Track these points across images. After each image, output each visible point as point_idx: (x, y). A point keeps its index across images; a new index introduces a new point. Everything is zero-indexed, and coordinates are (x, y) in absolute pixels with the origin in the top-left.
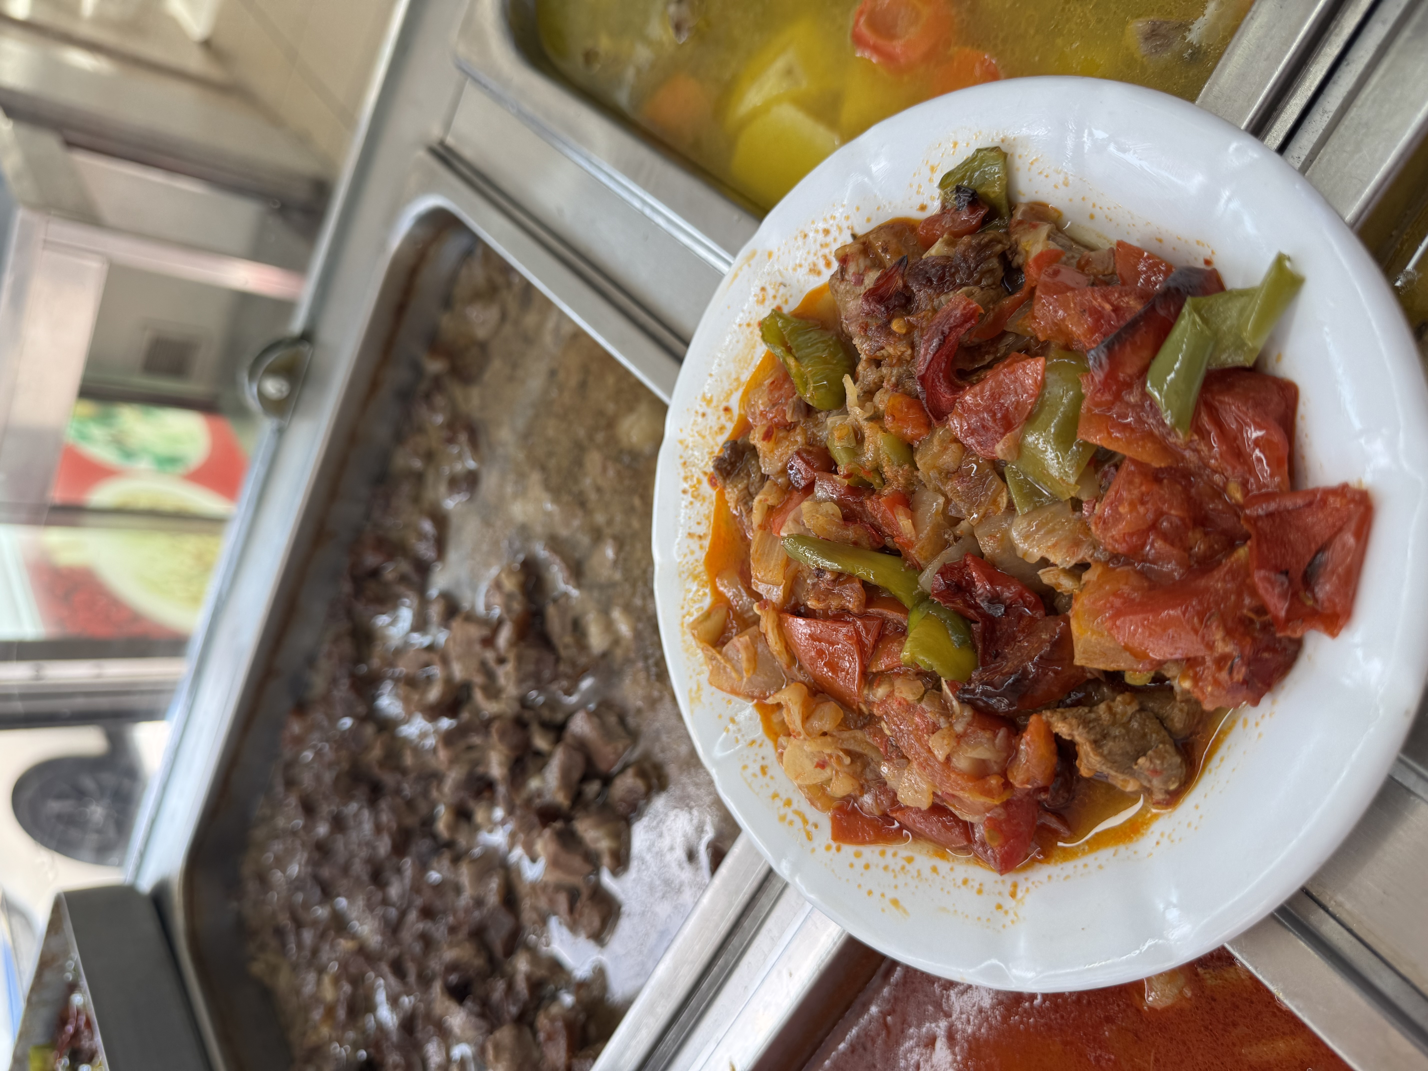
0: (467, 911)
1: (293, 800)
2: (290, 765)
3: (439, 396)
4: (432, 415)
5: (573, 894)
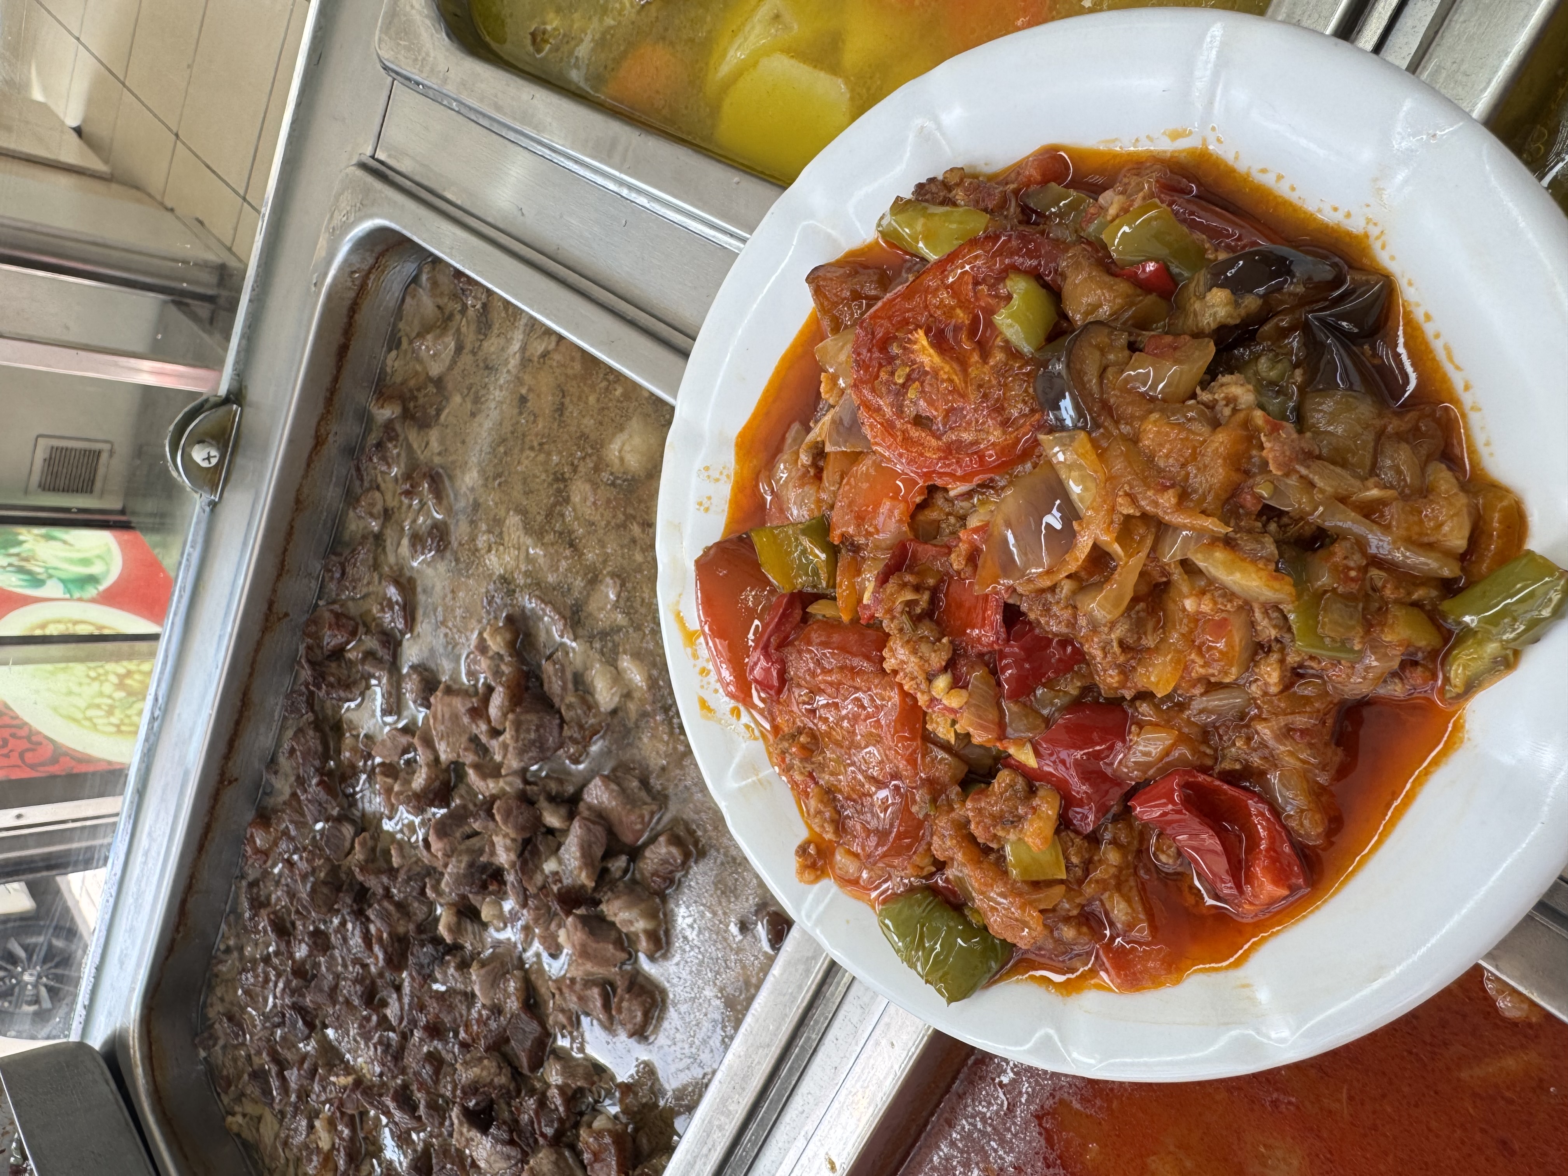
0: (482, 1023)
2: (253, 885)
3: (390, 445)
4: (384, 468)
5: (607, 989)
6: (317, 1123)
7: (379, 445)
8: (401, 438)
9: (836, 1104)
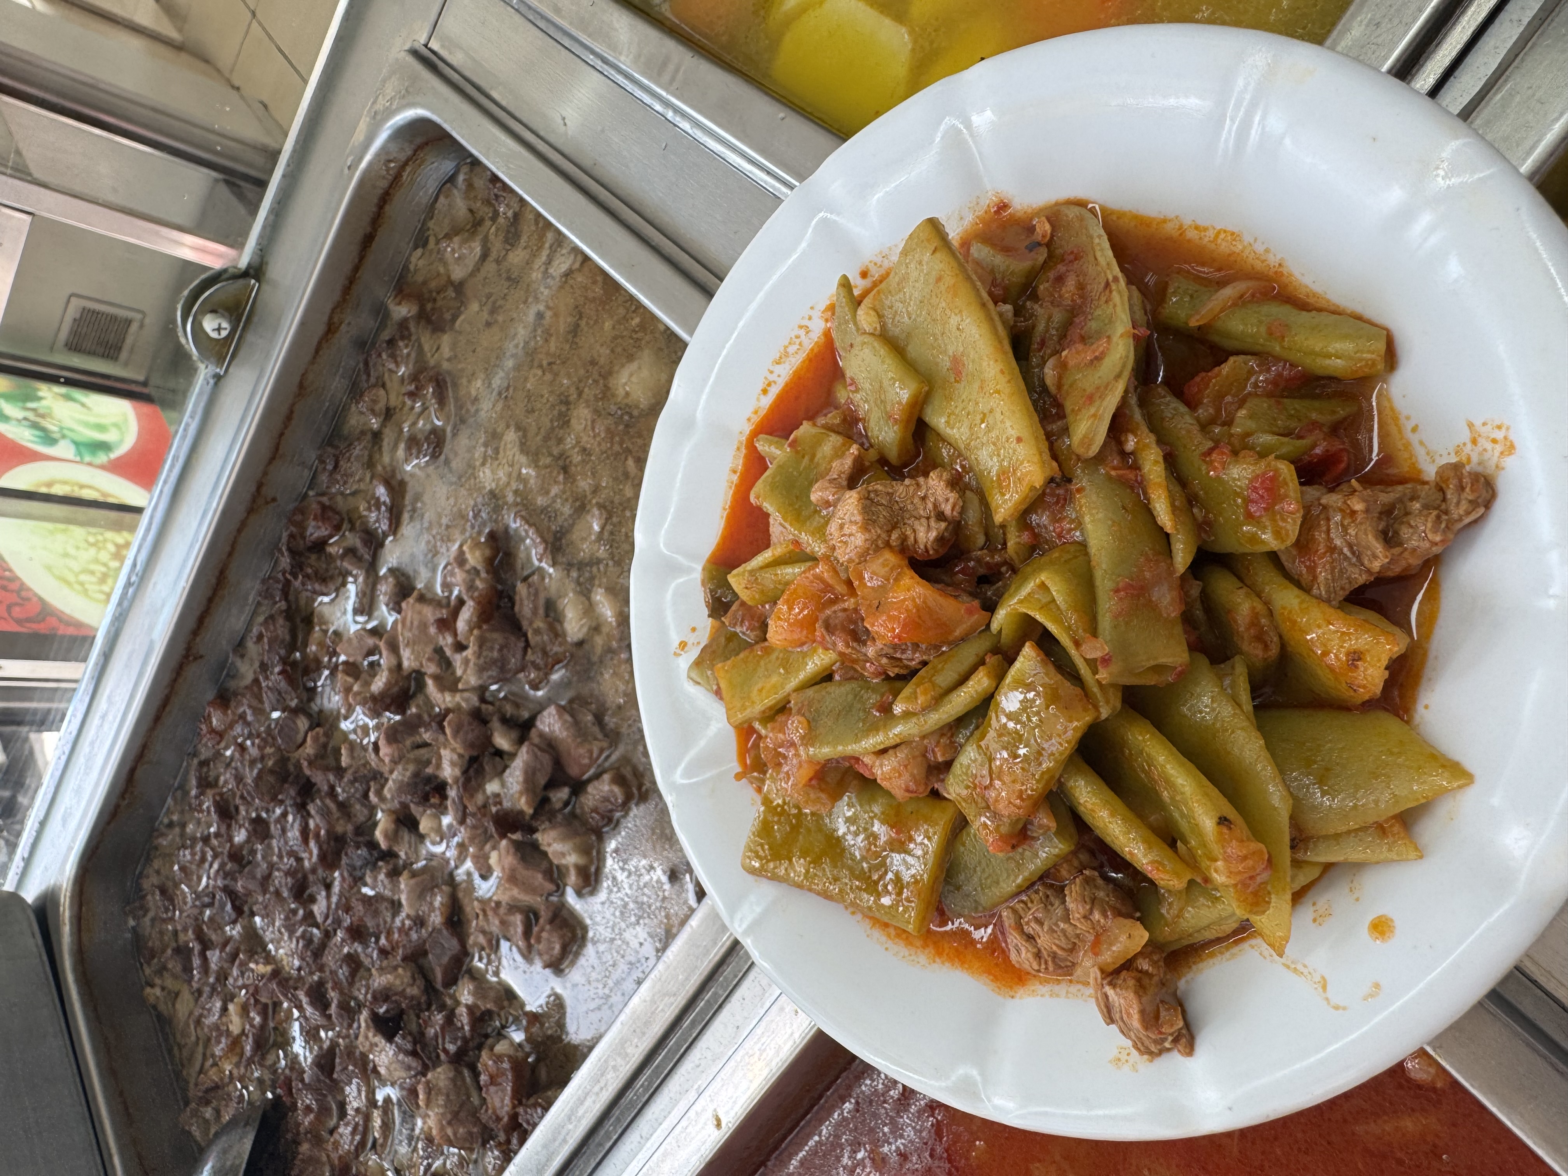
0: (404, 932)
1: (208, 804)
2: (207, 766)
3: (401, 344)
4: (392, 366)
5: (531, 917)
6: (231, 1007)
7: (391, 343)
8: (414, 338)
9: (732, 1063)
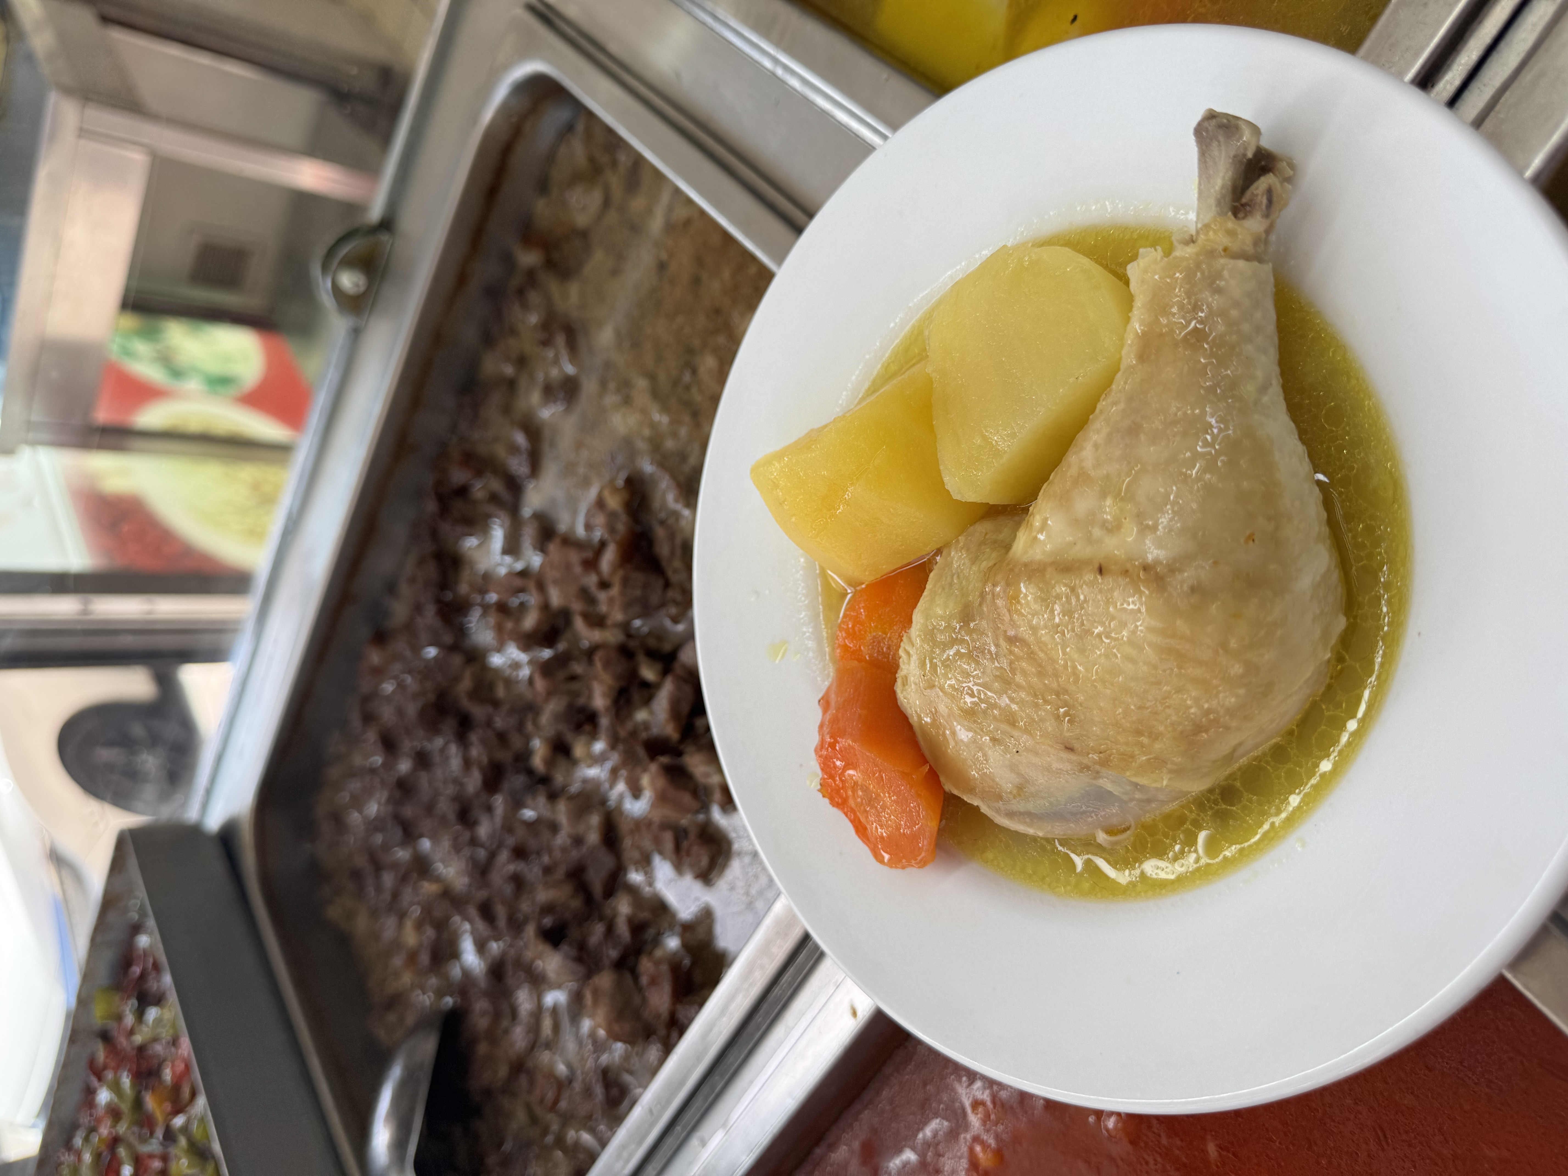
0: (564, 850)
1: (371, 736)
2: (367, 699)
3: (530, 292)
4: (524, 315)
5: (680, 835)
6: (406, 922)
7: (521, 291)
8: (542, 286)
